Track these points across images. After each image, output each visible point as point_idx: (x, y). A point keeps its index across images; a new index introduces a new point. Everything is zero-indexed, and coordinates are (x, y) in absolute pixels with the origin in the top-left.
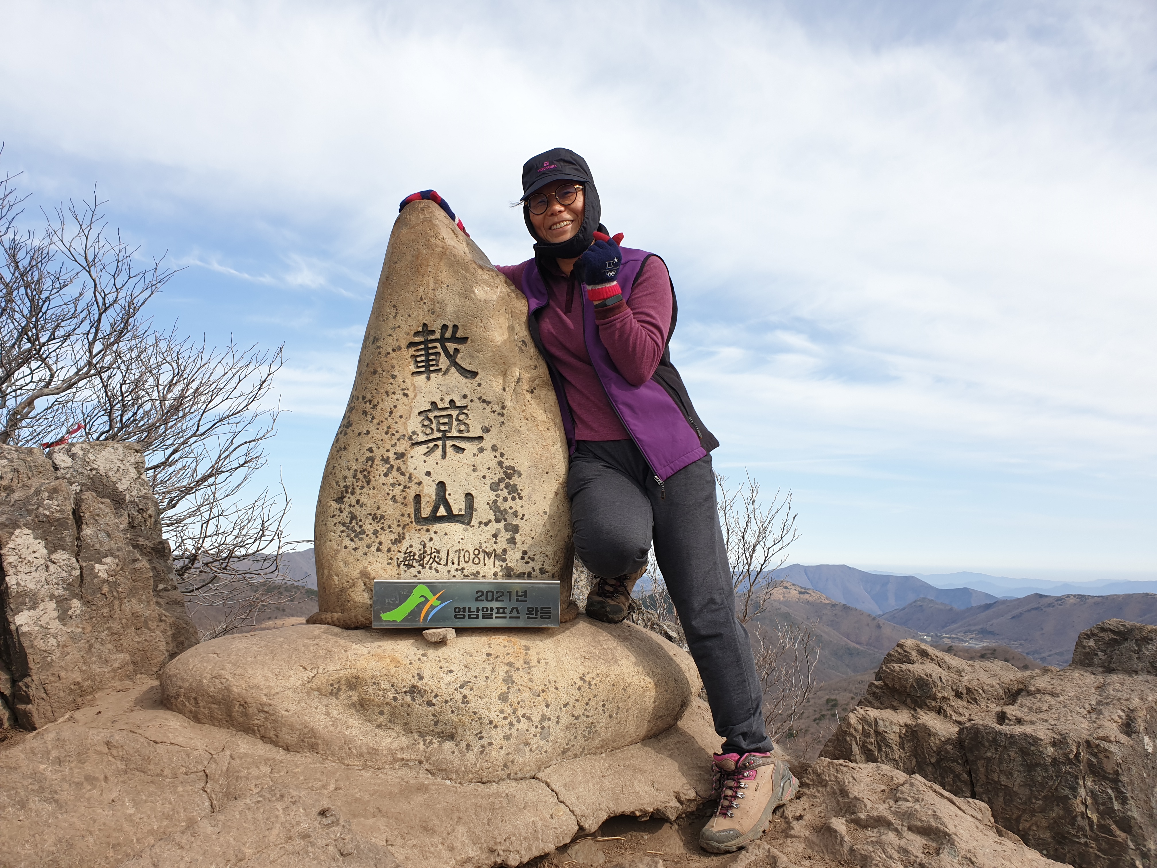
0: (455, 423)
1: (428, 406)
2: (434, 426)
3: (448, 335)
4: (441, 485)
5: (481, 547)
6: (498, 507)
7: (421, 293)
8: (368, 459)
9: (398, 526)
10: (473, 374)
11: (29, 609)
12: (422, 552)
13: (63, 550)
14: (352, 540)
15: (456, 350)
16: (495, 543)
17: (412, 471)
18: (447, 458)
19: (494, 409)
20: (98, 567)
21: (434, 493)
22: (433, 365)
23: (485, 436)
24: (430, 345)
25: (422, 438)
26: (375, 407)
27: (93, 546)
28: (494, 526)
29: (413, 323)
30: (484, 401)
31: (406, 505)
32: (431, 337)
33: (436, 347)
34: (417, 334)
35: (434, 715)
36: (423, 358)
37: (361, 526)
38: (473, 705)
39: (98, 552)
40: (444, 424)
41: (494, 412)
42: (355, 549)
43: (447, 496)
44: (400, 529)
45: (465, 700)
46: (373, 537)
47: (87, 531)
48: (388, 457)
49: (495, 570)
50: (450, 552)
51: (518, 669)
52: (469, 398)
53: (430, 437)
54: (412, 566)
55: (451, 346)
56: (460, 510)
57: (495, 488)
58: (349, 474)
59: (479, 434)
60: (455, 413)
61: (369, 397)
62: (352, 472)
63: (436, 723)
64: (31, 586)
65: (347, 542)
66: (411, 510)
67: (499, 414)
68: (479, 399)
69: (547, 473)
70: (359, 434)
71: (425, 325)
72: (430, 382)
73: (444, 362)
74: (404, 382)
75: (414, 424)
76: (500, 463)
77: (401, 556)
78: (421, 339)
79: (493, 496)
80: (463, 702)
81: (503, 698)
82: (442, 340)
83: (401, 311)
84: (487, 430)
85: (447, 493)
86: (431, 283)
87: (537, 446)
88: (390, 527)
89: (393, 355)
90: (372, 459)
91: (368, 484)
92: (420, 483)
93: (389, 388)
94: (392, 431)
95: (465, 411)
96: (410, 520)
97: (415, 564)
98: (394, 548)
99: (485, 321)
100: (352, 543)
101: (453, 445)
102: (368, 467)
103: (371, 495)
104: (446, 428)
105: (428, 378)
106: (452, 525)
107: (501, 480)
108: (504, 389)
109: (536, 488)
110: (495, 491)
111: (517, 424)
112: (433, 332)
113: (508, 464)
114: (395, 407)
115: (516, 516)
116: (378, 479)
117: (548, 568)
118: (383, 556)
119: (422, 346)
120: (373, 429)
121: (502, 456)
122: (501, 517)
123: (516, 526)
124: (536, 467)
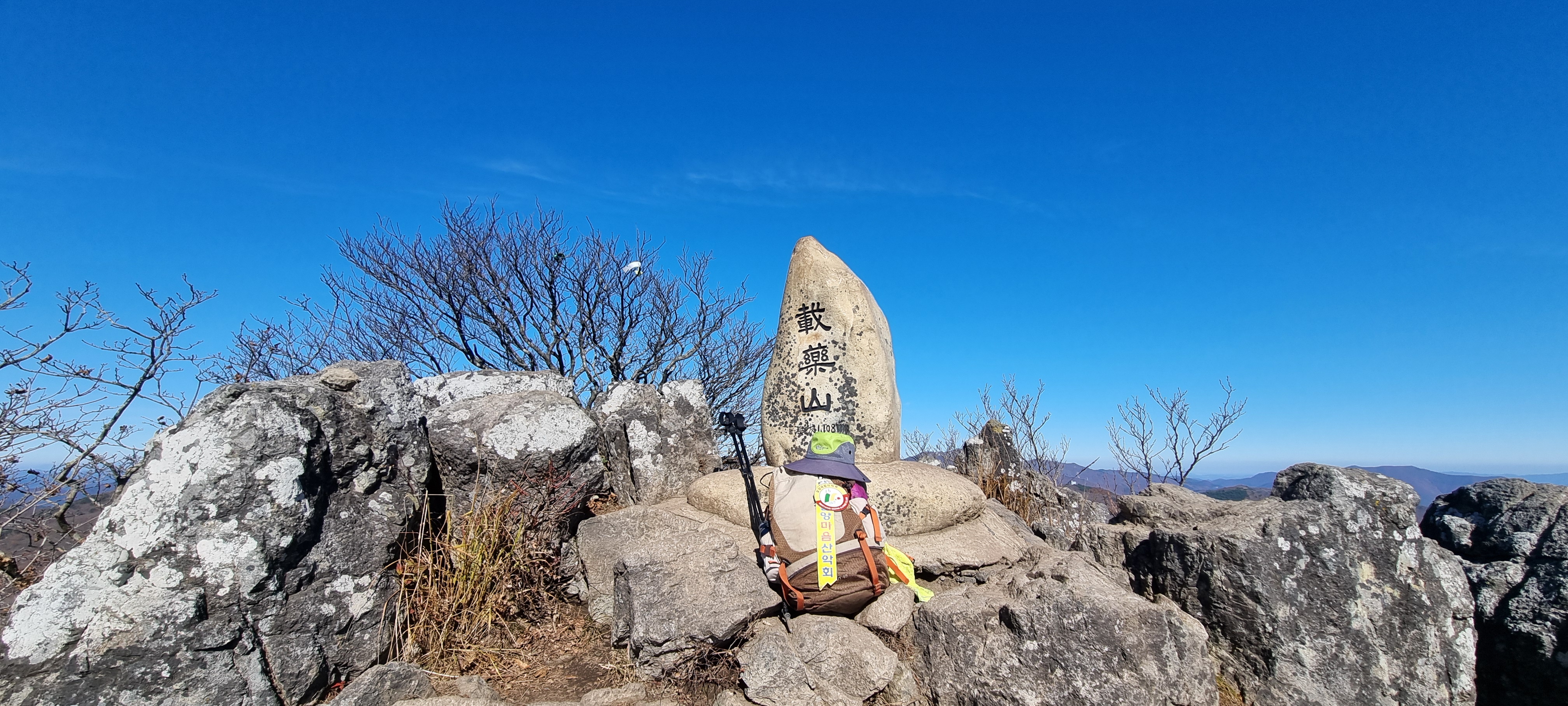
0: (821, 356)
1: (808, 348)
3: (815, 308)
4: (814, 390)
6: (844, 400)
7: (801, 288)
9: (794, 413)
10: (829, 328)
11: (640, 458)
12: (806, 426)
13: (653, 431)
14: (774, 421)
15: (820, 316)
17: (800, 384)
18: (817, 375)
19: (840, 346)
20: (669, 439)
21: (810, 395)
22: (809, 325)
23: (836, 362)
24: (807, 315)
25: (805, 365)
26: (781, 350)
27: (667, 429)
28: (842, 411)
29: (798, 303)
30: (835, 342)
31: (797, 402)
32: (807, 310)
33: (810, 316)
34: (800, 310)
36: (804, 322)
37: (777, 414)
39: (669, 432)
40: (815, 357)
41: (840, 348)
43: (817, 396)
44: (794, 415)
46: (783, 419)
47: (664, 422)
48: (789, 377)
52: (828, 341)
53: (809, 365)
55: (817, 314)
56: (824, 403)
57: (841, 390)
58: (771, 387)
59: (834, 361)
60: (820, 350)
65: (771, 422)
66: (799, 404)
67: (843, 349)
68: (833, 341)
69: (871, 380)
71: (803, 304)
72: (808, 335)
73: (814, 323)
74: (795, 336)
75: (801, 358)
76: (844, 377)
77: (796, 429)
78: (802, 312)
79: (841, 395)
82: (812, 312)
83: (792, 299)
84: (837, 358)
85: (817, 394)
86: (806, 281)
87: (864, 365)
88: (790, 414)
89: (789, 322)
91: (780, 392)
92: (804, 390)
93: (788, 340)
94: (790, 362)
95: (826, 349)
96: (799, 409)
97: (803, 433)
98: (793, 424)
99: (833, 299)
101: (820, 368)
102: (779, 383)
103: (781, 397)
104: (816, 359)
105: (807, 333)
106: (820, 411)
107: (844, 386)
108: (845, 334)
109: (865, 388)
110: (842, 392)
112: (808, 308)
113: (848, 377)
114: (791, 349)
115: (854, 405)
116: (784, 389)
117: (873, 434)
118: (788, 429)
119: (803, 316)
120: (781, 362)
121: (845, 372)
122: (846, 406)
123: (854, 411)
124: (864, 377)
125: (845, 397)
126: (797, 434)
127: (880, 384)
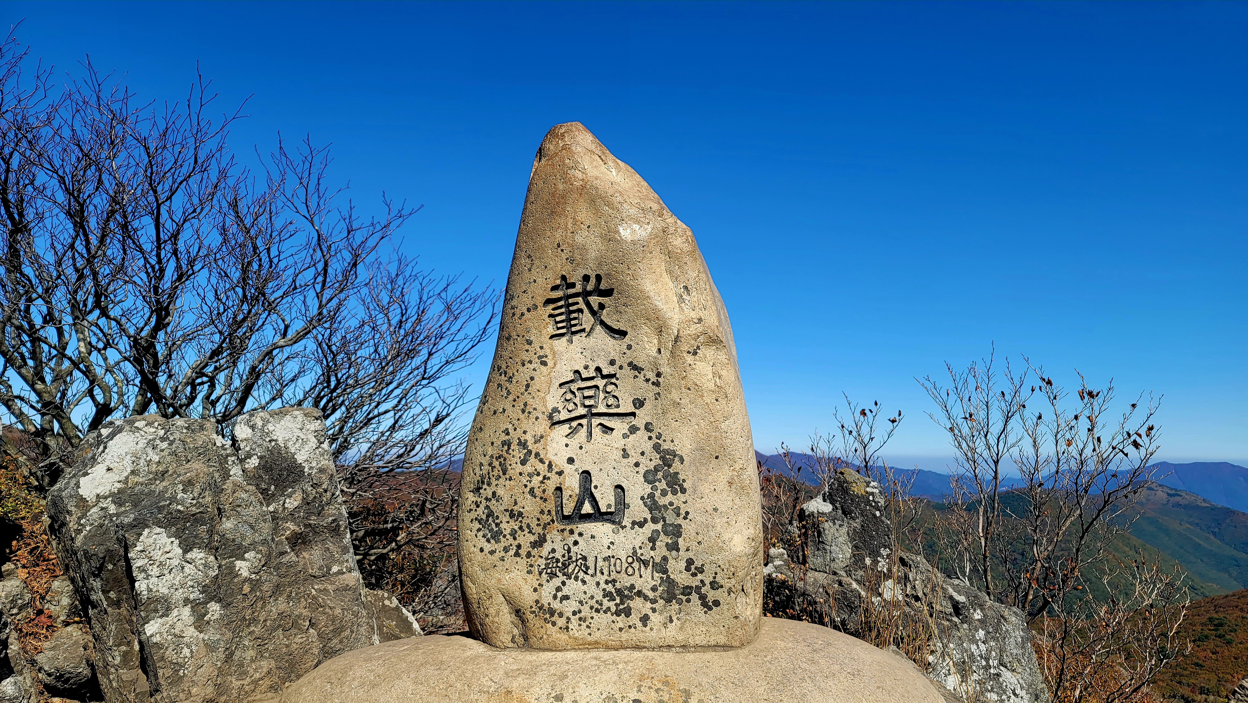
0: (602, 396)
1: (570, 376)
2: (577, 401)
3: (590, 287)
4: (586, 475)
5: (635, 552)
6: (655, 502)
7: (558, 239)
8: (504, 443)
9: (538, 525)
10: (623, 334)
11: (161, 617)
12: (566, 558)
13: (199, 548)
14: (488, 541)
15: (602, 306)
16: (653, 548)
17: (552, 458)
18: (592, 441)
19: (647, 377)
20: (239, 564)
21: (577, 486)
22: (575, 325)
23: (637, 412)
24: (571, 301)
25: (564, 416)
26: (510, 379)
27: (234, 540)
28: (650, 527)
29: (549, 274)
31: (545, 500)
32: (571, 291)
33: (577, 303)
34: (555, 288)
36: (563, 317)
37: (497, 525)
39: (240, 547)
40: (590, 397)
41: (647, 380)
42: (492, 552)
43: (593, 490)
44: (540, 530)
46: (511, 539)
47: (228, 525)
48: (526, 441)
49: (654, 583)
50: (599, 560)
52: (618, 363)
53: (573, 415)
54: (555, 576)
55: (594, 300)
56: (609, 506)
58: (485, 461)
59: (631, 409)
60: (601, 383)
61: (504, 366)
62: (487, 457)
64: (165, 591)
65: (483, 543)
66: (551, 505)
67: (653, 383)
68: (630, 364)
69: (717, 457)
70: (495, 413)
72: (571, 347)
73: (587, 320)
74: (541, 348)
75: (555, 399)
77: (542, 562)
78: (559, 294)
83: (536, 262)
84: (639, 403)
85: (593, 485)
86: (570, 225)
87: (702, 423)
89: (527, 315)
90: (507, 444)
91: (504, 474)
93: (525, 357)
95: (614, 380)
96: (551, 518)
97: (558, 574)
98: (534, 552)
99: (633, 267)
100: (489, 545)
101: (601, 424)
102: (504, 453)
103: (508, 487)
104: (592, 402)
107: (656, 469)
108: (659, 351)
109: (703, 477)
111: (675, 395)
112: (573, 285)
113: (666, 447)
114: (532, 379)
115: (678, 515)
116: (515, 468)
117: (722, 582)
118: (523, 562)
119: (562, 303)
120: (508, 407)
121: (658, 438)
122: (659, 515)
123: (680, 525)
124: (702, 449)
125: (658, 494)
126: (544, 575)
127: (737, 466)
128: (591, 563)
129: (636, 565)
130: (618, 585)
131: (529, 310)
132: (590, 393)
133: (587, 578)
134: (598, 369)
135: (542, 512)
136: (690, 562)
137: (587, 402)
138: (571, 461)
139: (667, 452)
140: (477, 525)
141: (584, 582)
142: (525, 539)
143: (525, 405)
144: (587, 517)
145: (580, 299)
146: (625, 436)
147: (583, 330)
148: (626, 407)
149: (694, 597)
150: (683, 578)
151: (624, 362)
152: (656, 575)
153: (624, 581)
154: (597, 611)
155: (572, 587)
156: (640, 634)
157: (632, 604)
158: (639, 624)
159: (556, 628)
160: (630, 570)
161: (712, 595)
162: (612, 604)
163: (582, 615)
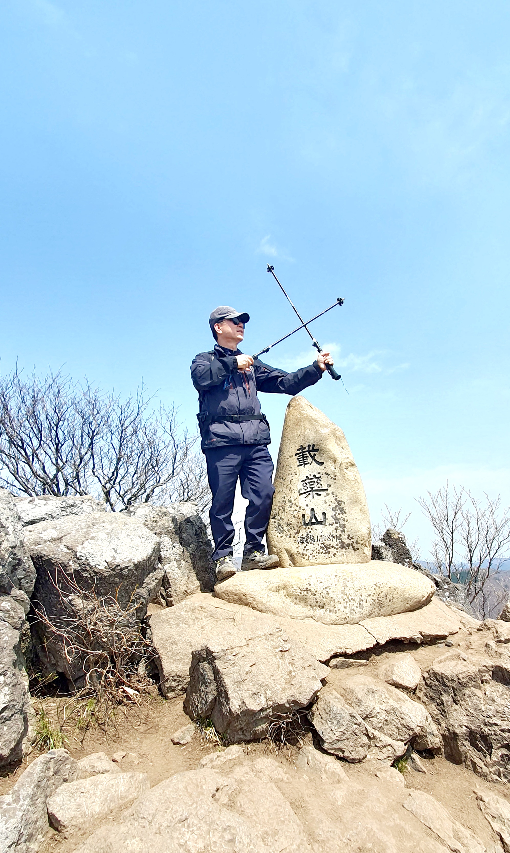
0: (316, 484)
1: (305, 478)
2: (308, 486)
3: (311, 449)
5: (330, 534)
6: (336, 517)
7: (299, 433)
8: (283, 501)
10: (322, 464)
14: (280, 533)
15: (315, 455)
16: (336, 532)
17: (301, 505)
23: (329, 488)
24: (304, 453)
25: (304, 491)
26: (284, 480)
28: (335, 525)
29: (297, 445)
30: (327, 474)
31: (299, 518)
32: (304, 450)
35: (316, 599)
36: (302, 459)
37: (283, 528)
38: (330, 595)
40: (312, 485)
42: (281, 537)
45: (328, 593)
46: (288, 532)
48: (291, 500)
49: (337, 543)
50: (318, 536)
51: (348, 581)
52: (321, 473)
54: (304, 543)
55: (312, 453)
57: (334, 509)
58: (277, 508)
59: (326, 488)
60: (315, 480)
61: (282, 476)
62: (278, 507)
63: (317, 602)
65: (278, 534)
66: (301, 520)
68: (325, 473)
69: (355, 502)
71: (301, 446)
73: (310, 460)
75: (300, 486)
76: (336, 499)
77: (299, 539)
78: (301, 451)
79: (334, 513)
80: (327, 594)
81: (343, 592)
82: (309, 451)
83: (292, 441)
84: (329, 486)
88: (294, 527)
89: (290, 459)
92: (304, 510)
93: (290, 472)
94: (291, 489)
98: (296, 536)
99: (325, 442)
100: (280, 535)
102: (284, 504)
103: (286, 515)
105: (305, 467)
106: (318, 525)
107: (336, 506)
110: (334, 511)
111: (341, 482)
112: (305, 448)
113: (339, 499)
114: (292, 479)
115: (344, 521)
116: (288, 509)
117: (360, 542)
118: (292, 539)
119: (301, 454)
120: (284, 489)
121: (336, 496)
122: (338, 521)
123: (345, 525)
124: (351, 499)
125: (337, 514)
126: (300, 543)
127: (363, 505)
128: (316, 538)
129: (331, 537)
130: (325, 544)
131: (290, 457)
132: (312, 483)
133: (314, 543)
134: (314, 476)
135: (298, 523)
136: (349, 536)
137: (311, 486)
138: (307, 505)
139: (339, 501)
140: (275, 529)
141: (314, 544)
142: (293, 532)
143: (290, 488)
144: (313, 524)
145: (307, 453)
146: (325, 496)
147: (309, 463)
148: (325, 487)
149: (351, 547)
150: (347, 541)
151: (323, 472)
152: (338, 540)
153: (327, 543)
154: (319, 553)
155: (310, 546)
156: (334, 559)
157: (330, 550)
158: (333, 556)
159: (305, 559)
160: (329, 539)
161: (356, 546)
162: (323, 551)
163: (314, 555)
